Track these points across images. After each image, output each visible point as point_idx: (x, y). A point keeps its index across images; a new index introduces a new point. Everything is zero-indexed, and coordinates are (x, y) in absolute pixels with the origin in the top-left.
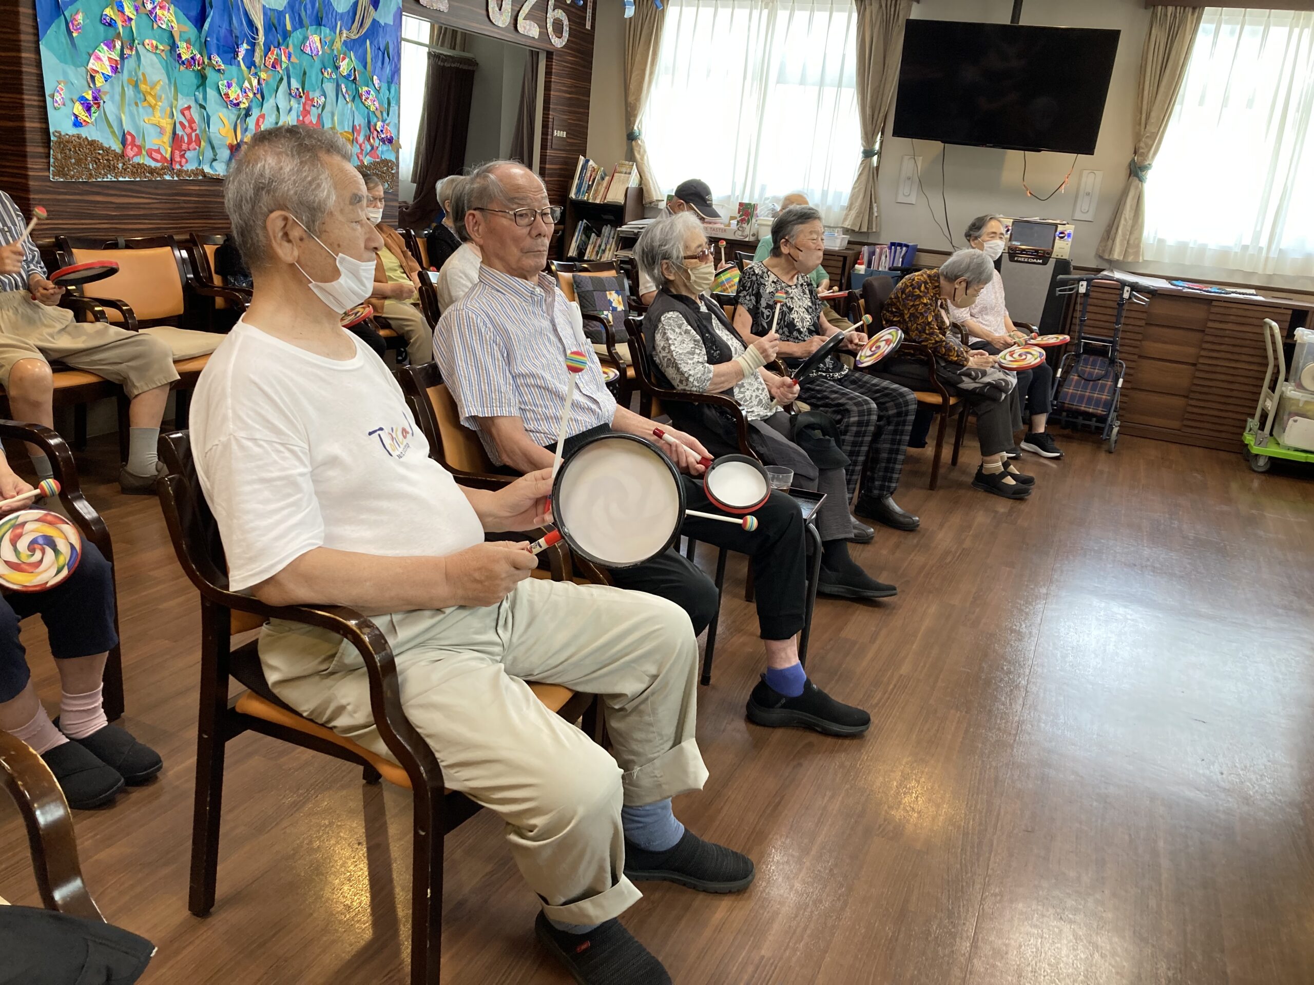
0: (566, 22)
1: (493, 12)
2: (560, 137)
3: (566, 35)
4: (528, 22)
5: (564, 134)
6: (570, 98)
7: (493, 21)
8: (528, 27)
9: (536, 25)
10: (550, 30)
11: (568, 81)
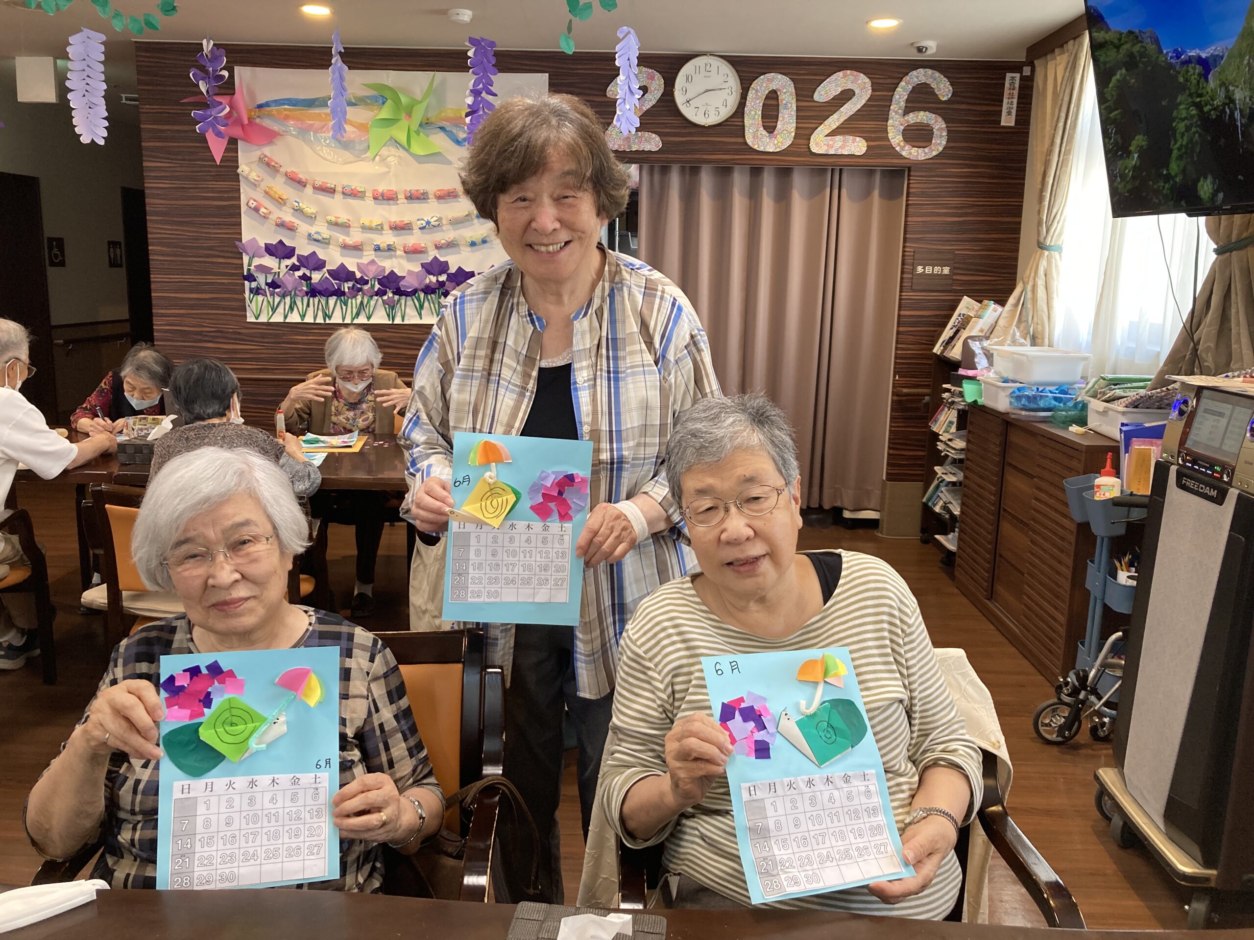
0: (938, 125)
1: (755, 137)
2: (932, 275)
3: (939, 143)
4: (839, 138)
5: (946, 270)
6: (959, 222)
7: (756, 147)
8: (840, 144)
9: (858, 139)
10: (895, 138)
11: (957, 201)
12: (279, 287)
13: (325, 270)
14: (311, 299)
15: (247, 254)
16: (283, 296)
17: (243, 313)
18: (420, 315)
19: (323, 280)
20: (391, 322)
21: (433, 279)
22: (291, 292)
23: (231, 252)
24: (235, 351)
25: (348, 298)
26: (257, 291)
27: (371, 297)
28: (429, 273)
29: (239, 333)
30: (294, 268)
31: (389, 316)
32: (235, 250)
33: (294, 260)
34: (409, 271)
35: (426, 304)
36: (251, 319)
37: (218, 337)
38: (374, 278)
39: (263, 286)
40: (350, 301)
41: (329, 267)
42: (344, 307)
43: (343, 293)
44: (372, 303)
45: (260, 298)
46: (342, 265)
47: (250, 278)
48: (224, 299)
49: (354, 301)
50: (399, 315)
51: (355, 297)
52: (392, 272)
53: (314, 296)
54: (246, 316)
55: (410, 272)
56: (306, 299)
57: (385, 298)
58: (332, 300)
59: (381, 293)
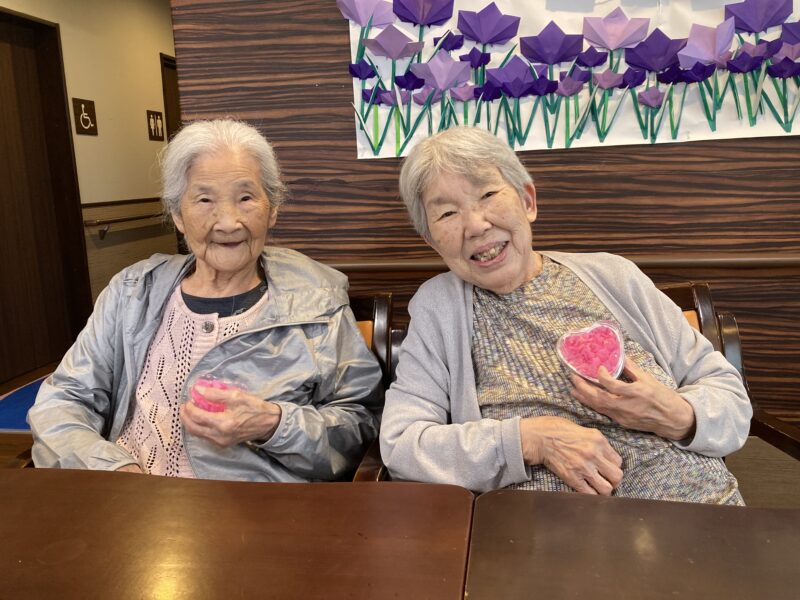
12: (419, 83)
13: (516, 41)
14: (484, 105)
15: (358, 21)
16: (428, 103)
17: (350, 143)
18: (712, 120)
19: (512, 63)
20: (648, 141)
21: (750, 39)
22: (442, 93)
23: (326, 22)
24: (336, 218)
25: (561, 95)
26: (375, 97)
27: (611, 90)
28: (741, 27)
29: (343, 183)
30: (451, 43)
31: (644, 128)
32: (332, 16)
33: (451, 26)
34: (695, 26)
35: (729, 97)
36: (364, 153)
37: (304, 192)
38: (617, 49)
39: (388, 84)
40: (563, 102)
41: (523, 32)
42: (551, 117)
43: (552, 87)
44: (612, 103)
45: (383, 111)
46: (552, 26)
47: (365, 71)
48: (314, 118)
49: (572, 102)
50: (666, 123)
51: (575, 92)
52: (657, 33)
53: (489, 98)
54: (354, 149)
55: (698, 30)
56: (472, 107)
57: (639, 90)
58: (527, 105)
59: (631, 81)
